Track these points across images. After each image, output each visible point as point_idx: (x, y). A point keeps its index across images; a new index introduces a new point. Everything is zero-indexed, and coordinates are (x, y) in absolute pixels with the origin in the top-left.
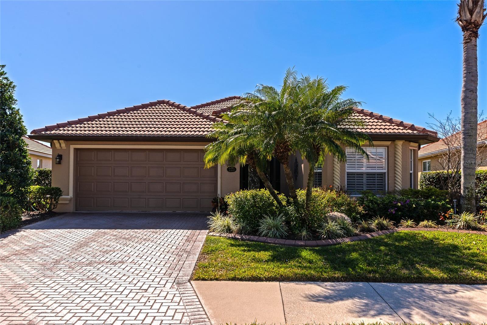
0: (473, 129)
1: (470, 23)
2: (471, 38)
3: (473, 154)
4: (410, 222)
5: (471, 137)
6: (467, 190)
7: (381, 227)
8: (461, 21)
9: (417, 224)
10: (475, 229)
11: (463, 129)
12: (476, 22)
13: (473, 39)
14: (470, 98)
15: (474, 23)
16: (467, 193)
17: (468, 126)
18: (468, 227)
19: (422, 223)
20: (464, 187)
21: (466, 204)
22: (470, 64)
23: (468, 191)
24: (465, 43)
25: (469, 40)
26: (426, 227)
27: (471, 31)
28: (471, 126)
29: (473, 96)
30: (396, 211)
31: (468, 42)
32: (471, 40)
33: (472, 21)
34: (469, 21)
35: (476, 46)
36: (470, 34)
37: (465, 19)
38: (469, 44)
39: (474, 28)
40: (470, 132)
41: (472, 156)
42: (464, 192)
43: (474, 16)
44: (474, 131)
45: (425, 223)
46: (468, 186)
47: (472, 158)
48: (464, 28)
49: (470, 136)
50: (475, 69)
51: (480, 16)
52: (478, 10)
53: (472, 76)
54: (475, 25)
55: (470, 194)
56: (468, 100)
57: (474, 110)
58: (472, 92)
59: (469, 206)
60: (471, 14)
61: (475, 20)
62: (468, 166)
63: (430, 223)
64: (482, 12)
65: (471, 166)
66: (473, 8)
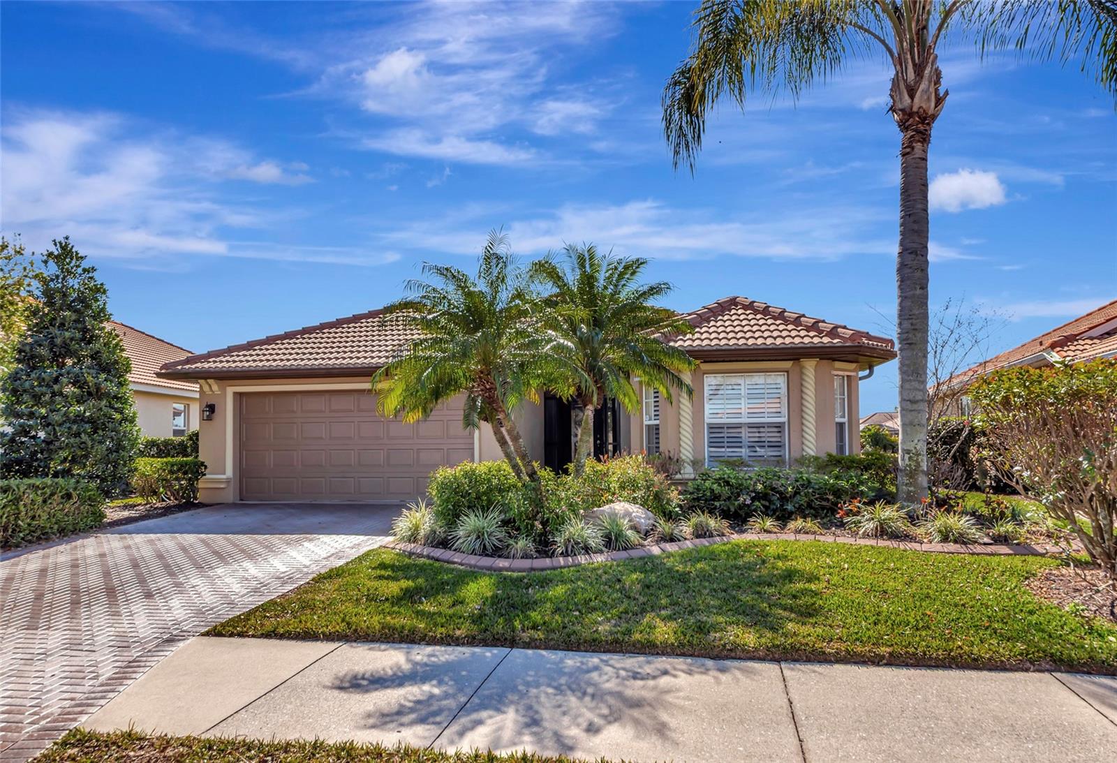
0: (916, 329)
1: (911, 115)
2: (914, 144)
3: (919, 381)
4: (769, 523)
5: (913, 346)
6: (907, 456)
7: (701, 533)
8: (894, 111)
9: (783, 527)
10: (895, 536)
11: (899, 331)
12: (921, 110)
13: (918, 146)
14: (911, 268)
15: (917, 113)
16: (907, 462)
17: (906, 325)
18: (883, 531)
19: (792, 525)
20: (903, 450)
22: (911, 198)
23: (910, 458)
24: (904, 155)
25: (908, 150)
26: (798, 531)
27: (914, 130)
28: (912, 324)
29: (915, 262)
30: (753, 499)
31: (908, 153)
32: (913, 148)
33: (915, 109)
34: (908, 111)
35: (925, 159)
36: (912, 137)
37: (900, 106)
38: (909, 157)
39: (919, 123)
40: (910, 336)
41: (916, 384)
42: (903, 459)
43: (916, 100)
44: (919, 335)
45: (799, 523)
46: (908, 448)
47: (917, 389)
48: (903, 126)
50: (920, 206)
51: (929, 99)
52: (923, 86)
53: (915, 222)
54: (919, 117)
55: (913, 464)
56: (907, 271)
57: (918, 292)
58: (913, 256)
59: (912, 489)
60: (912, 97)
61: (920, 107)
62: (909, 406)
63: (809, 524)
64: (932, 89)
65: (915, 407)
66: (916, 83)
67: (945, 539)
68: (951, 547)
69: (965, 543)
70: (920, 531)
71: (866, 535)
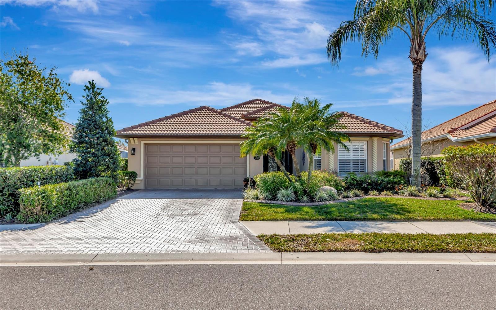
1: (417, 60)
4: (375, 192)
6: (415, 171)
7: (356, 195)
8: (411, 57)
9: (380, 194)
10: (416, 196)
11: (412, 130)
13: (419, 70)
15: (419, 60)
16: (415, 173)
17: (415, 129)
18: (411, 194)
19: (382, 193)
20: (413, 169)
21: (415, 181)
23: (416, 172)
24: (414, 73)
25: (416, 71)
26: (385, 195)
27: (417, 65)
29: (418, 109)
30: (367, 185)
31: (416, 73)
32: (417, 71)
33: (418, 59)
34: (416, 58)
35: (421, 75)
36: (417, 67)
37: (413, 57)
38: (416, 74)
39: (419, 63)
40: (417, 132)
41: (418, 148)
42: (413, 172)
43: (419, 56)
44: (419, 132)
45: (385, 192)
46: (415, 168)
47: (418, 150)
48: (414, 63)
49: (416, 135)
50: (419, 90)
51: (423, 56)
52: (421, 51)
53: (418, 95)
54: (419, 61)
55: (417, 174)
56: (415, 111)
57: (419, 118)
58: (417, 107)
59: (416, 182)
60: (417, 54)
61: (420, 58)
62: (416, 155)
63: (388, 193)
64: (424, 53)
65: (418, 155)
66: (418, 50)
67: (431, 196)
68: (433, 198)
69: (436, 197)
70: (422, 194)
71: (406, 196)
